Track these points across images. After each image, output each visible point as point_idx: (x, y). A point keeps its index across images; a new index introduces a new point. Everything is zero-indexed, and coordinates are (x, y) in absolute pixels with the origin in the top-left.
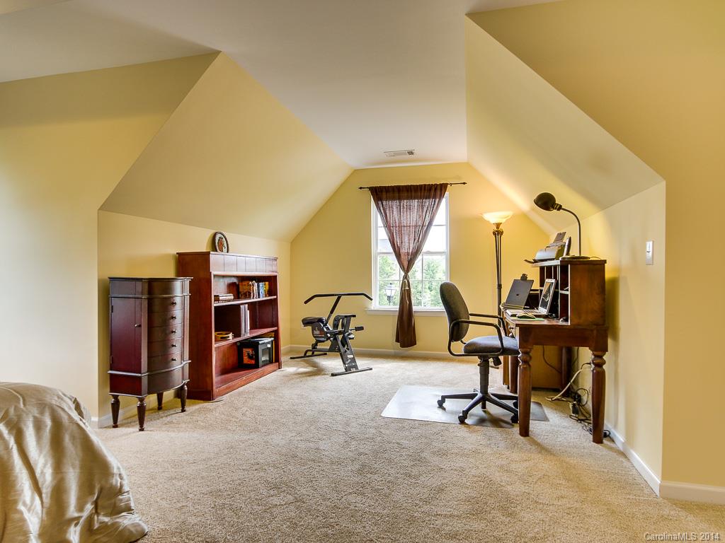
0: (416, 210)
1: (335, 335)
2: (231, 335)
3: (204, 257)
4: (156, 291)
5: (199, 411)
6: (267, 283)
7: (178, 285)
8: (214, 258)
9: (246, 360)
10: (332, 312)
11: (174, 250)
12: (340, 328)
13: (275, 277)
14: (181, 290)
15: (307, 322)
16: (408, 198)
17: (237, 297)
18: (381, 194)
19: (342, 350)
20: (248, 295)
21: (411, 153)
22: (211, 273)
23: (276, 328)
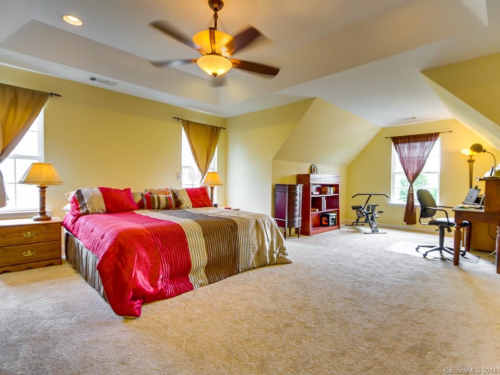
0: (418, 149)
1: (367, 214)
2: (317, 210)
3: (308, 176)
4: (292, 189)
5: (305, 238)
6: (334, 188)
7: (298, 187)
8: (311, 176)
9: (324, 223)
10: (366, 203)
11: (296, 174)
12: (370, 211)
13: (338, 185)
14: (299, 189)
15: (354, 208)
16: (414, 142)
17: (321, 194)
18: (397, 140)
19: (371, 222)
20: (325, 193)
21: (414, 118)
22: (310, 183)
23: (337, 209)
